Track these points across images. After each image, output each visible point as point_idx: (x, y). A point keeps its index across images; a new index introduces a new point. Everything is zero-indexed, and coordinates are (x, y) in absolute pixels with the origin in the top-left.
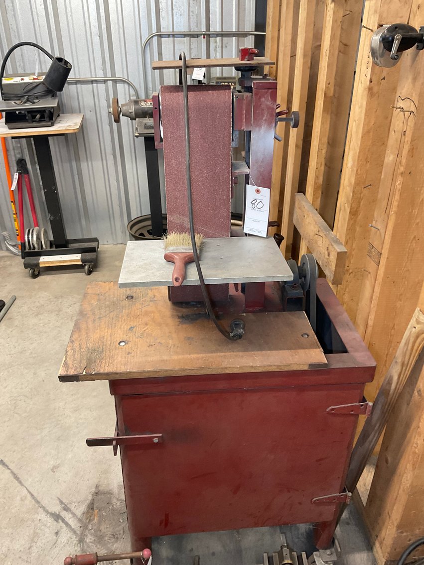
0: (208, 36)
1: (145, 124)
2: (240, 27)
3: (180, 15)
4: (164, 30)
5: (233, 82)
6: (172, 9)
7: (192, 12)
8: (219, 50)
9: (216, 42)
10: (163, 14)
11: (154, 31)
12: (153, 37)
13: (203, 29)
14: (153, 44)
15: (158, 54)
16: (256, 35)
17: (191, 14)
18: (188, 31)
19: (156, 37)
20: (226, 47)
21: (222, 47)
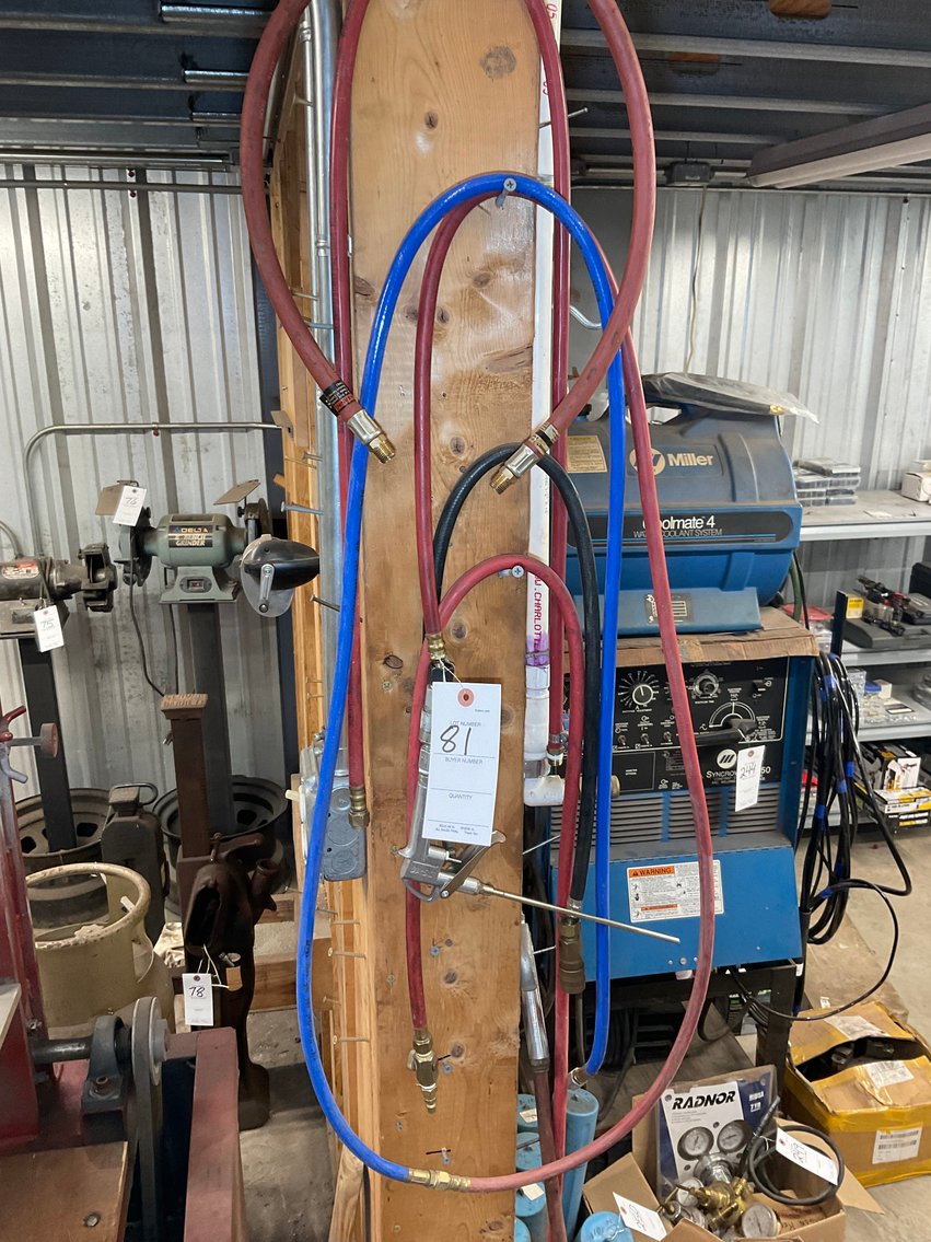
0: (165, 431)
1: (15, 614)
2: (232, 414)
3: (104, 392)
4: (70, 421)
5: (205, 527)
6: (86, 381)
7: (129, 386)
8: (192, 456)
9: (184, 442)
10: (67, 390)
11: (48, 422)
12: (47, 433)
13: (154, 417)
14: (46, 448)
15: (60, 466)
16: (264, 429)
17: (127, 389)
18: (122, 422)
19: (53, 435)
20: (207, 450)
21: (198, 451)
